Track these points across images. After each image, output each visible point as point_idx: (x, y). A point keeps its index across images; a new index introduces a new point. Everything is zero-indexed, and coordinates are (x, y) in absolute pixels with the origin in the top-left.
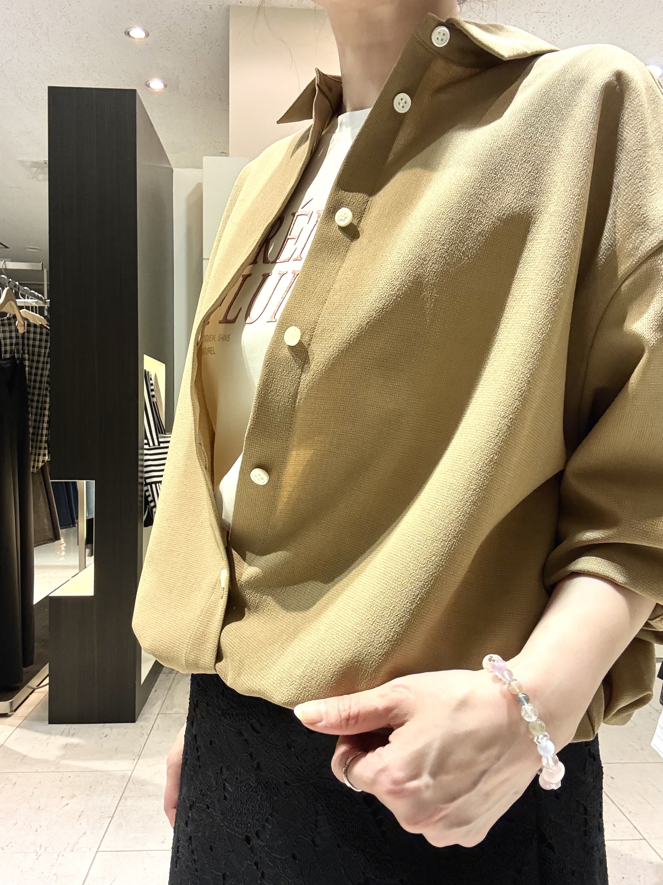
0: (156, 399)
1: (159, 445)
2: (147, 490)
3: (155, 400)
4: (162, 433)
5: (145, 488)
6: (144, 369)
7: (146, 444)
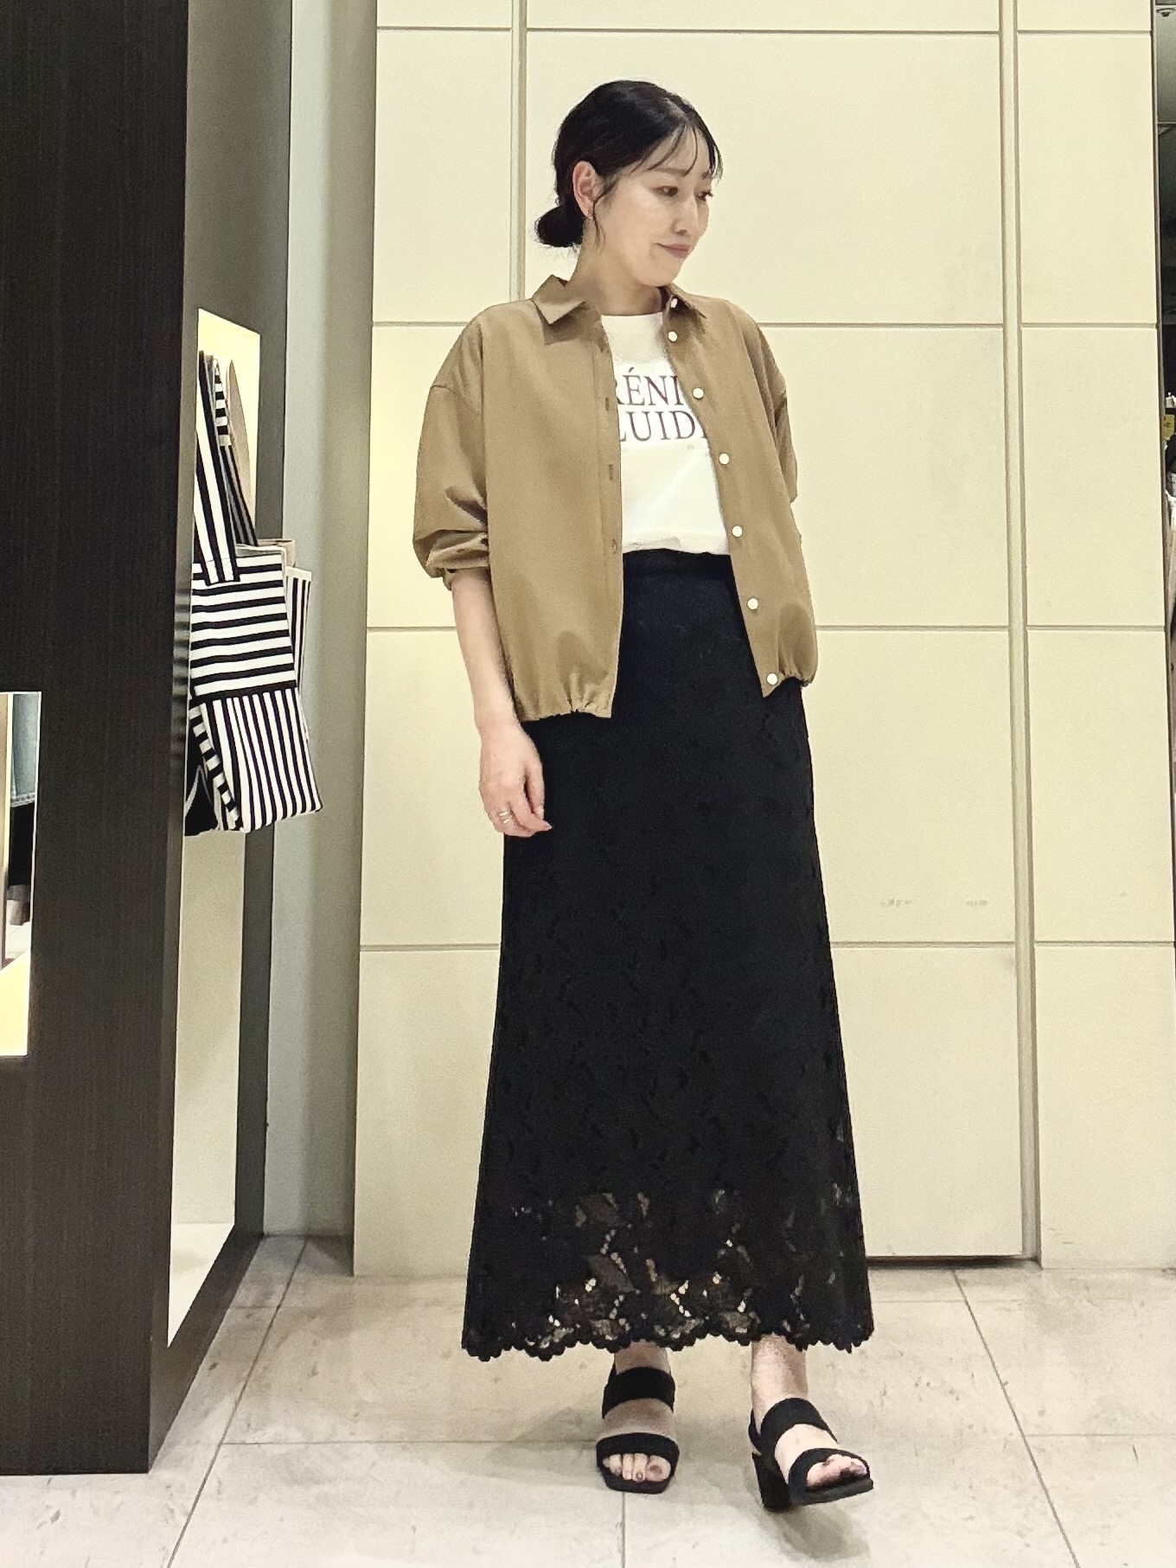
0: (232, 441)
1: (237, 578)
2: (199, 720)
3: (225, 440)
4: (248, 543)
5: (192, 714)
6: (200, 349)
7: (197, 577)
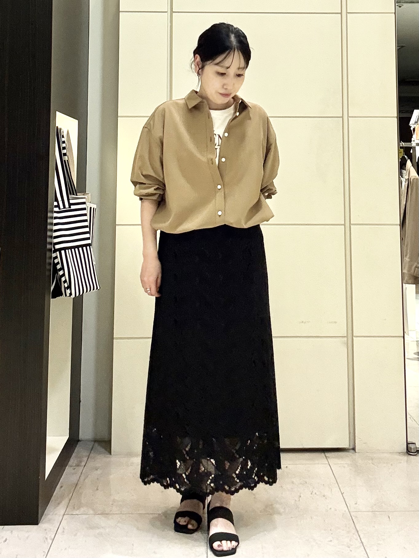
0: (68, 158)
1: (70, 207)
2: (56, 257)
3: (66, 158)
4: (74, 194)
5: (54, 255)
6: (57, 126)
7: (56, 206)
